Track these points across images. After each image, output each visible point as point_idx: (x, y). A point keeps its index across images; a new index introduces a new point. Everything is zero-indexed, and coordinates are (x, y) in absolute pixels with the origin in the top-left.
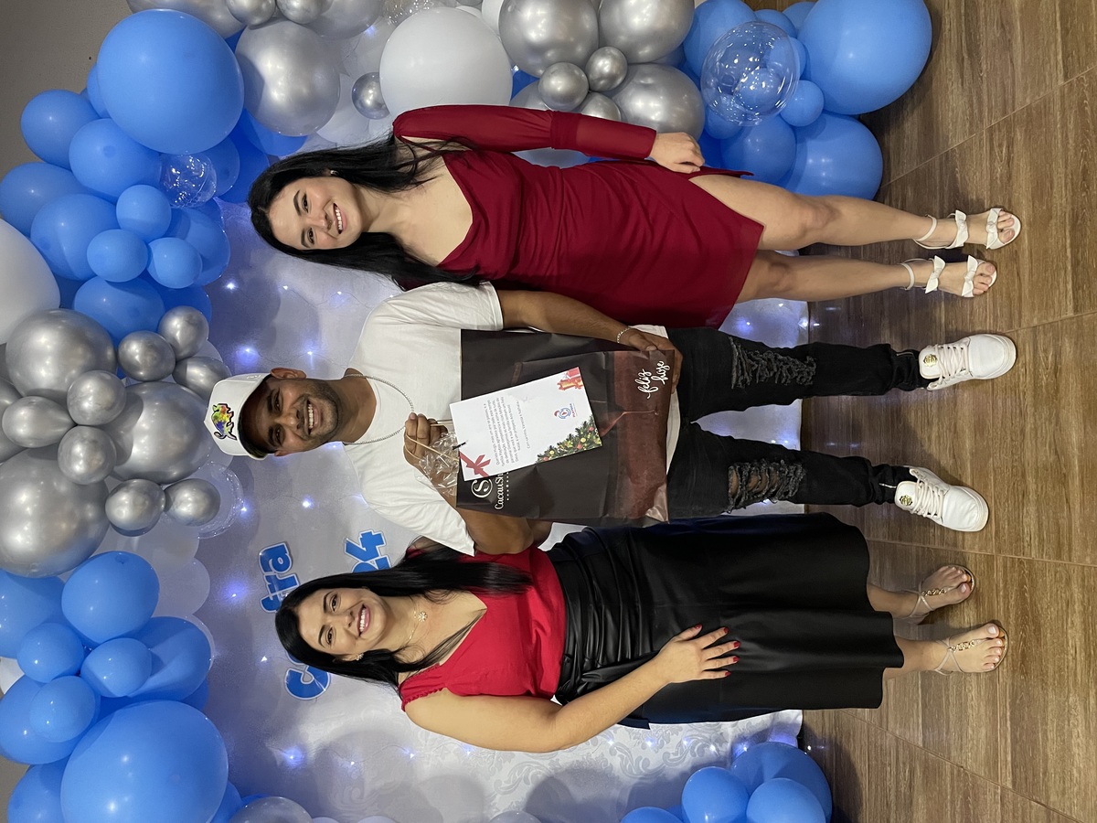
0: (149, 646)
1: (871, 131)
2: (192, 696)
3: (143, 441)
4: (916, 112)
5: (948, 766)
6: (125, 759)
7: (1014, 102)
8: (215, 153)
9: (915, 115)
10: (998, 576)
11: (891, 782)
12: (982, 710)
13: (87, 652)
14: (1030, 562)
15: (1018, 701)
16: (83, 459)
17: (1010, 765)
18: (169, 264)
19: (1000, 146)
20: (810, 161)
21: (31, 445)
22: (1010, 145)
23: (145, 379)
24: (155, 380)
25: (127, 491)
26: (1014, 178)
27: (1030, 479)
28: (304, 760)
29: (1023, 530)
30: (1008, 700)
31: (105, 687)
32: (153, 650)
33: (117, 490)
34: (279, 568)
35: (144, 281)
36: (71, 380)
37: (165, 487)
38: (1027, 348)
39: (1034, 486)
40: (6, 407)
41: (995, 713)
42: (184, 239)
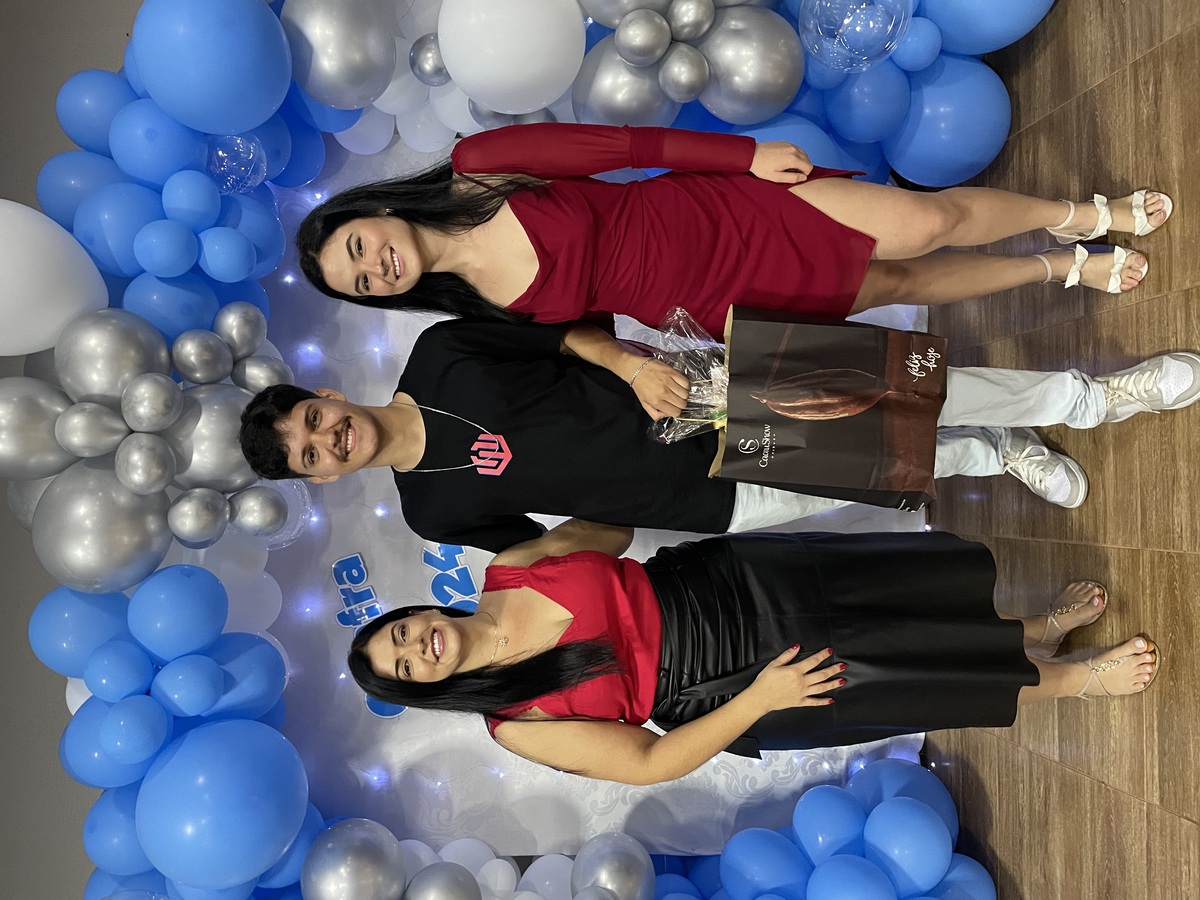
0: (220, 663)
1: (997, 72)
2: (269, 713)
3: (203, 448)
4: (1048, 49)
5: (1087, 780)
6: (201, 780)
7: (1161, 31)
8: (264, 132)
9: (1048, 52)
10: (1144, 572)
11: (1024, 800)
12: (1126, 720)
13: (157, 670)
14: (1180, 556)
15: (1166, 710)
16: (141, 467)
17: (1157, 780)
18: (221, 255)
19: (1146, 83)
20: (927, 111)
21: (87, 454)
22: (1158, 82)
23: (203, 381)
24: (212, 382)
25: (190, 501)
26: (1162, 120)
27: (1181, 464)
28: (389, 781)
29: (1173, 521)
30: (1156, 709)
31: (176, 706)
32: (225, 668)
33: (178, 500)
34: (354, 580)
35: (195, 275)
36: (125, 384)
37: (229, 496)
38: (1178, 314)
39: (1186, 471)
40: (58, 415)
41: (1140, 723)
42: (235, 227)
